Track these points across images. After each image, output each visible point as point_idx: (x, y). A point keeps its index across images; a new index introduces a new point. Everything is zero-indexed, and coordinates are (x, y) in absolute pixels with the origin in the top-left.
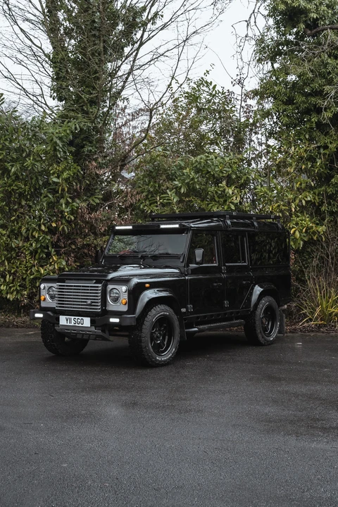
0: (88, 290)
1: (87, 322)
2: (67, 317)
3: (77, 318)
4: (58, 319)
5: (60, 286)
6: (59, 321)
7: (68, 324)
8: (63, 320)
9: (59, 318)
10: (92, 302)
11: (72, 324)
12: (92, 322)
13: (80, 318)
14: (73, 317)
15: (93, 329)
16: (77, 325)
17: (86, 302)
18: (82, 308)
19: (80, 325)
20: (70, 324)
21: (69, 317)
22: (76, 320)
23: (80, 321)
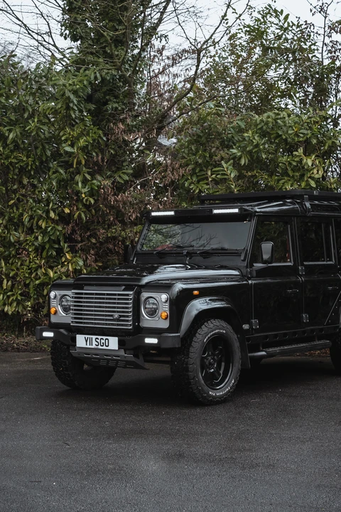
0: (115, 299)
1: (113, 343)
2: (87, 336)
3: (100, 337)
4: (74, 340)
5: (76, 294)
6: (75, 342)
7: (88, 346)
8: (81, 341)
9: (75, 338)
10: (120, 316)
11: (94, 346)
12: (121, 343)
13: (104, 338)
14: (94, 337)
15: (122, 353)
16: (100, 347)
18: (106, 324)
19: (104, 347)
20: (91, 347)
21: (89, 336)
22: (99, 341)
23: (104, 341)
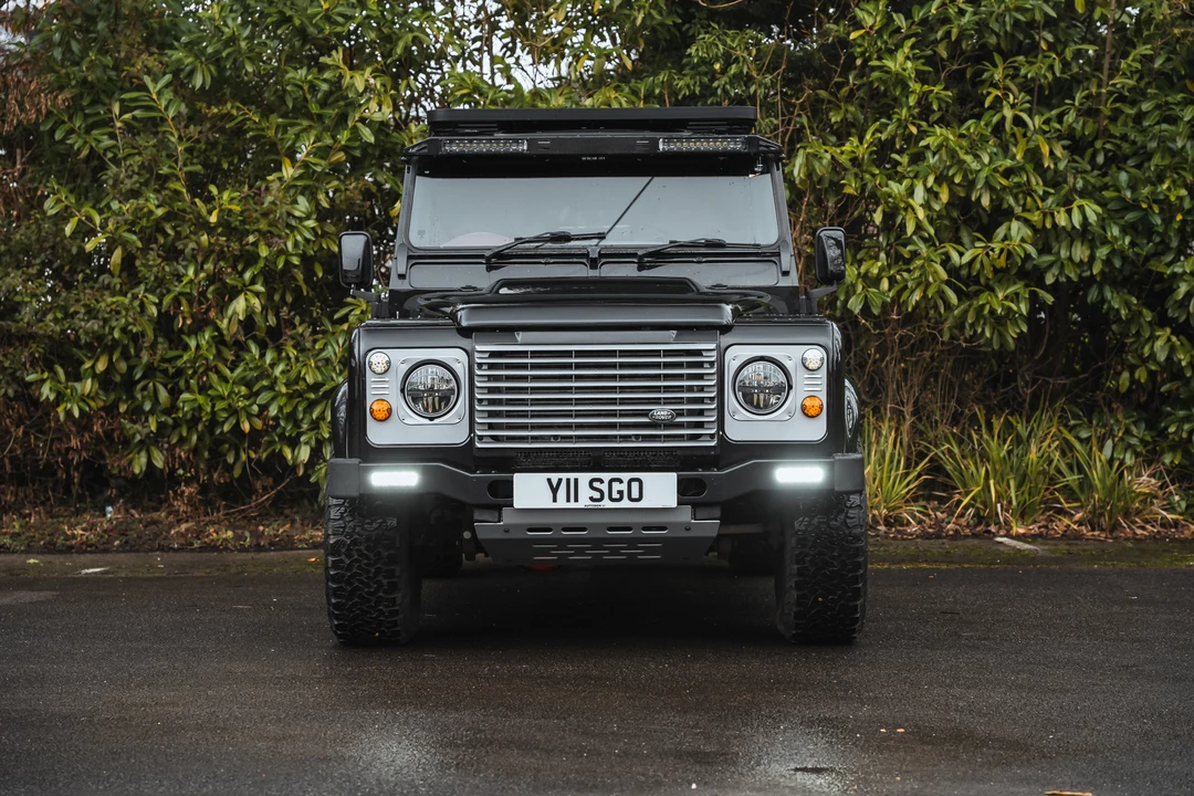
1: (660, 490)
2: (555, 477)
3: (606, 476)
4: (506, 490)
6: (510, 495)
7: (562, 503)
8: (531, 491)
9: (510, 483)
10: (680, 413)
11: (584, 502)
12: (684, 488)
13: (626, 476)
14: (584, 478)
15: (686, 515)
16: (607, 503)
17: (645, 414)
18: (626, 438)
19: (626, 503)
20: (572, 505)
21: (564, 476)
22: (605, 487)
23: (624, 487)
